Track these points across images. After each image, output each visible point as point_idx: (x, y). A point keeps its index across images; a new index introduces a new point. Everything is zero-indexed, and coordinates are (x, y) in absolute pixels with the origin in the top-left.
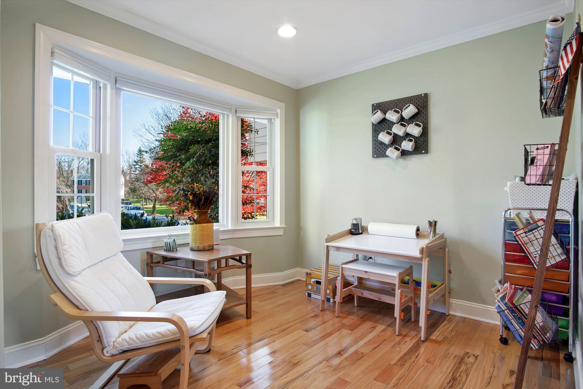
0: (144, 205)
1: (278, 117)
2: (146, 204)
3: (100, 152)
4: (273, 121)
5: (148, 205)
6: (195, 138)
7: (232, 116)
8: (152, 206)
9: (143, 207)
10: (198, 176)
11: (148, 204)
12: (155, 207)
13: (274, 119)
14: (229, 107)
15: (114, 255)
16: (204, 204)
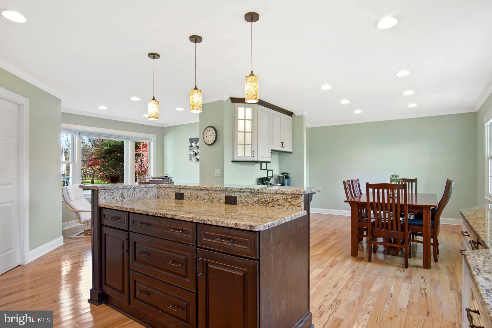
0: (84, 179)
1: (152, 141)
2: (85, 179)
3: (73, 161)
4: (150, 143)
5: (87, 180)
6: (115, 149)
7: (130, 142)
8: (91, 180)
9: (82, 181)
10: (116, 167)
11: (87, 178)
12: (93, 181)
13: (151, 142)
14: (129, 138)
15: (81, 197)
16: (115, 180)
